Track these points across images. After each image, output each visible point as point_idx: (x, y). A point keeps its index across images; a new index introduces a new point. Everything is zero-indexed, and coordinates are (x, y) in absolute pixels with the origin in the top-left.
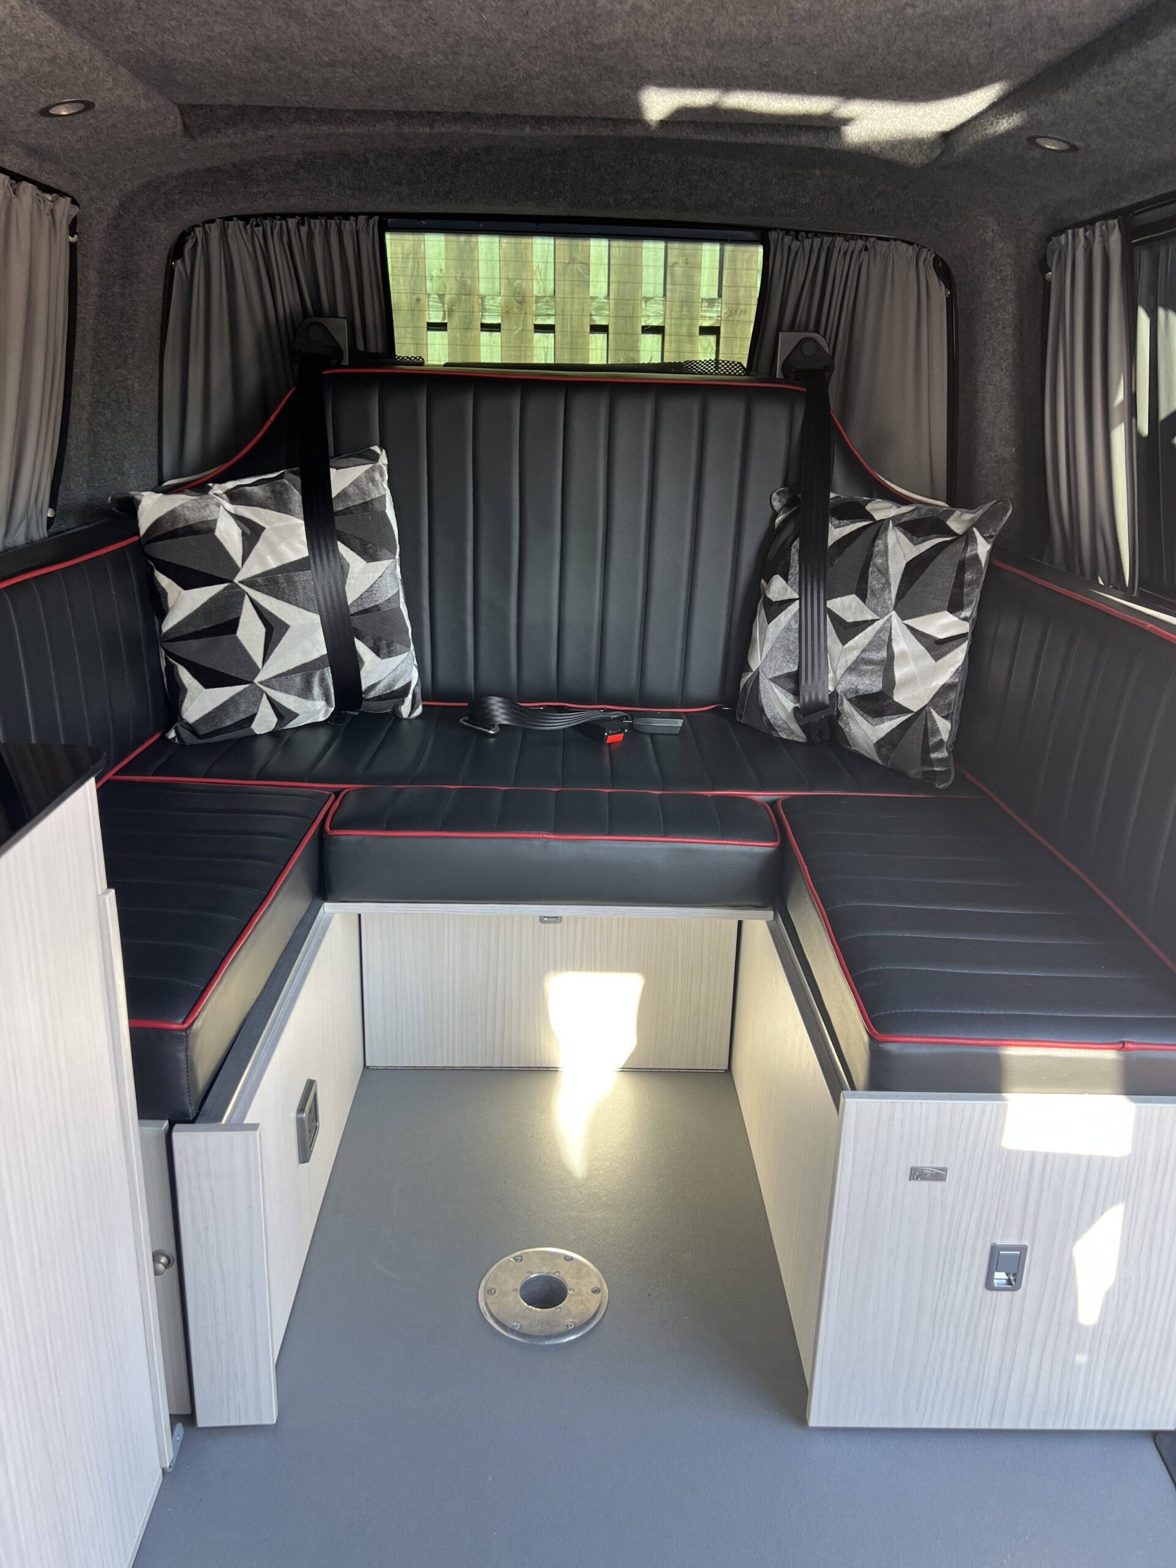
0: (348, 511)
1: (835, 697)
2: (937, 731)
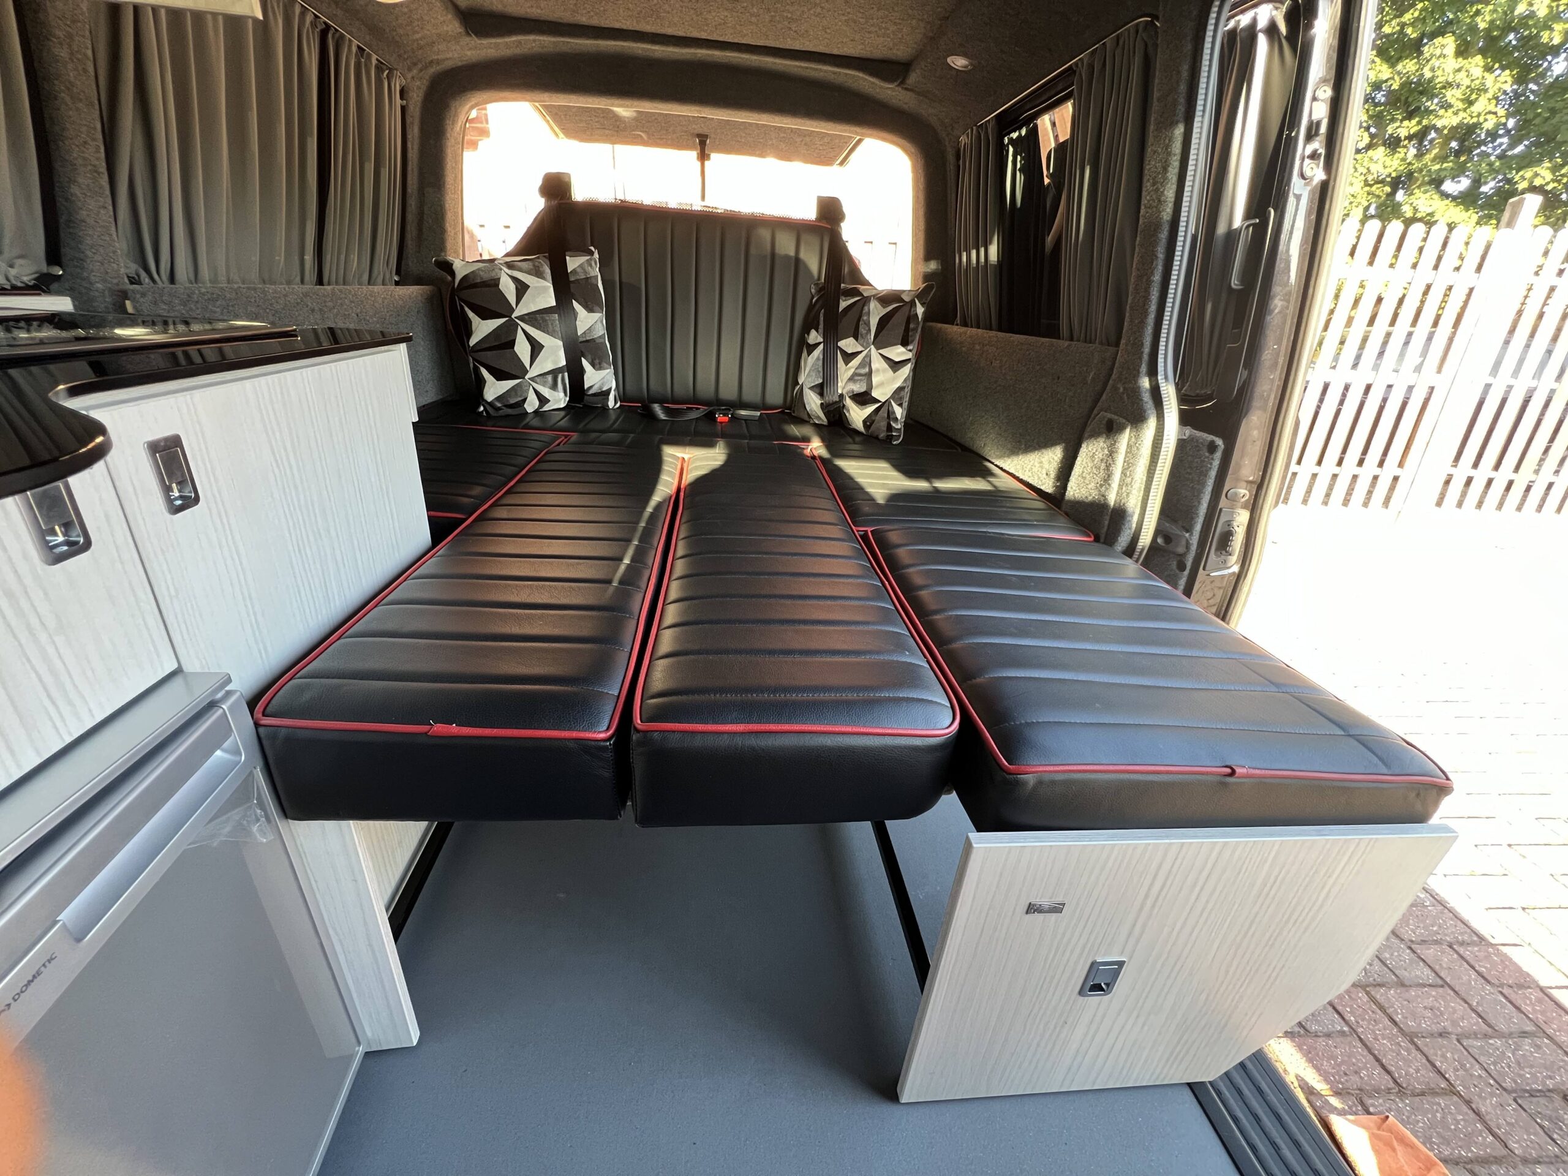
0: (577, 281)
1: (841, 396)
2: (894, 413)
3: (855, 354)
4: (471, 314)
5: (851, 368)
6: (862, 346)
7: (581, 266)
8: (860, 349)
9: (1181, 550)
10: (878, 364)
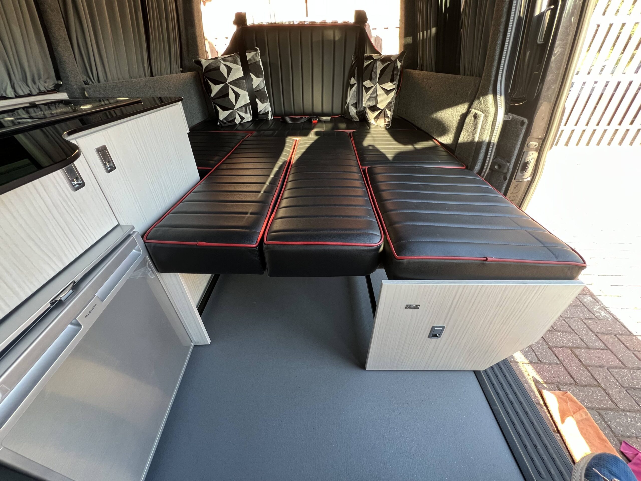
0: (251, 64)
1: (365, 108)
2: (387, 114)
3: (370, 88)
4: (211, 83)
5: (368, 94)
6: (373, 84)
7: (253, 57)
8: (372, 85)
9: (505, 171)
10: (380, 92)
